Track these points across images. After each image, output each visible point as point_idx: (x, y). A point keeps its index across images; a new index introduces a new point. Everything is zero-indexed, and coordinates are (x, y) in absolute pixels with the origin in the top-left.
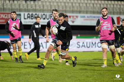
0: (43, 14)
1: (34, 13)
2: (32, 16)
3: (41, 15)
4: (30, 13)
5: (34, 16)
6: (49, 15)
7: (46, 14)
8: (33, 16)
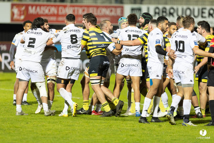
0: (185, 7)
1: (168, 7)
2: (163, 12)
3: (183, 9)
4: (161, 7)
5: (168, 12)
6: (199, 10)
7: (191, 7)
8: (165, 12)
